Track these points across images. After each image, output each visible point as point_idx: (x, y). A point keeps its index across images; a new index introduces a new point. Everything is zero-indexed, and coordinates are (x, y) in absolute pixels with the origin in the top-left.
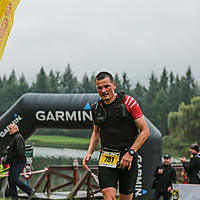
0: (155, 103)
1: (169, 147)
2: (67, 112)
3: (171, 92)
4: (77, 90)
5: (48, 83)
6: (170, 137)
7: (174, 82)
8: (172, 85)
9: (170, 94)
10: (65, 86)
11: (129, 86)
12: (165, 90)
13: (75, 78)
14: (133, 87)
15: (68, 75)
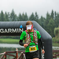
1: (55, 42)
2: (13, 29)
3: (55, 19)
4: (17, 20)
5: (5, 17)
6: (55, 38)
7: (56, 15)
9: (55, 21)
10: (11, 18)
11: (38, 17)
12: (53, 19)
13: (16, 15)
15: (13, 14)
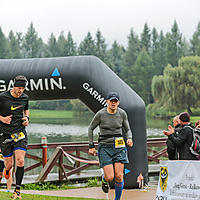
2: (32, 81)
3: (155, 52)
4: (43, 53)
5: (8, 47)
7: (157, 40)
8: (155, 44)
9: (153, 55)
13: (40, 39)
14: (109, 48)
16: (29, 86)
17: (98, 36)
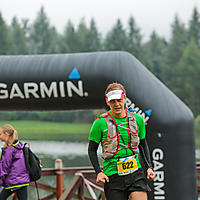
0: (181, 64)
2: (42, 85)
4: (57, 48)
10: (37, 41)
11: (139, 38)
13: (54, 29)
15: (42, 26)
16: (38, 92)
17: (132, 23)
